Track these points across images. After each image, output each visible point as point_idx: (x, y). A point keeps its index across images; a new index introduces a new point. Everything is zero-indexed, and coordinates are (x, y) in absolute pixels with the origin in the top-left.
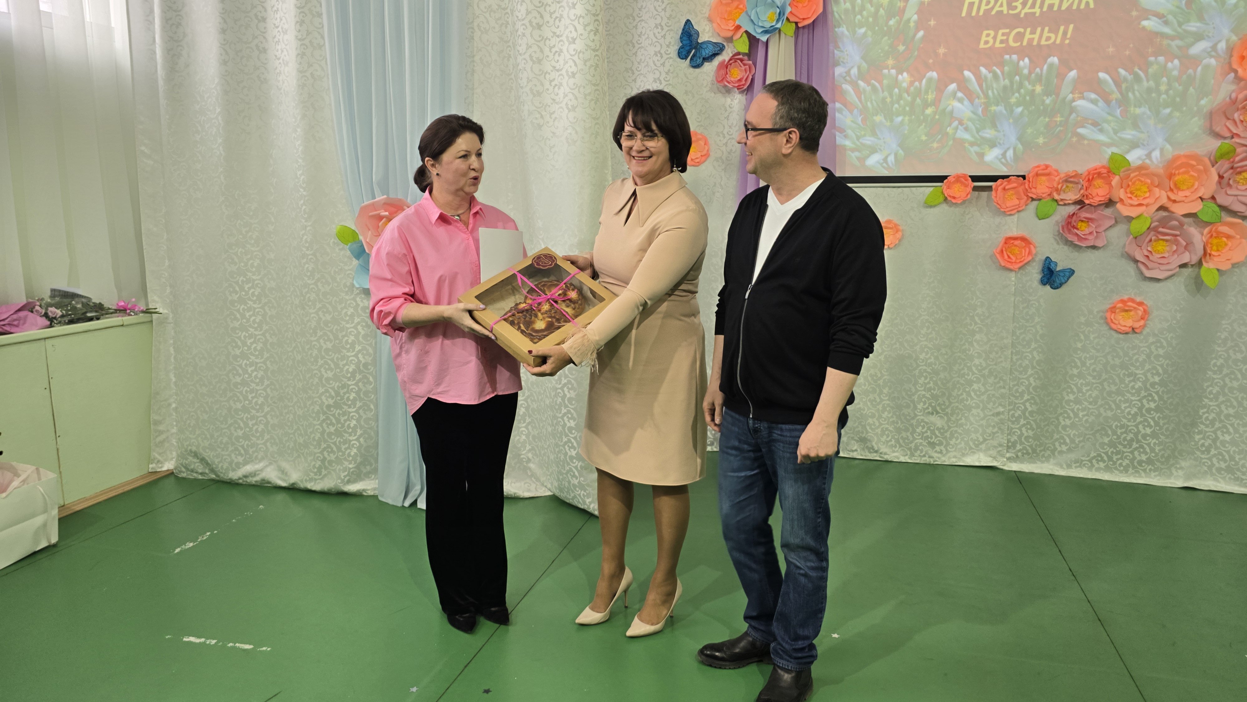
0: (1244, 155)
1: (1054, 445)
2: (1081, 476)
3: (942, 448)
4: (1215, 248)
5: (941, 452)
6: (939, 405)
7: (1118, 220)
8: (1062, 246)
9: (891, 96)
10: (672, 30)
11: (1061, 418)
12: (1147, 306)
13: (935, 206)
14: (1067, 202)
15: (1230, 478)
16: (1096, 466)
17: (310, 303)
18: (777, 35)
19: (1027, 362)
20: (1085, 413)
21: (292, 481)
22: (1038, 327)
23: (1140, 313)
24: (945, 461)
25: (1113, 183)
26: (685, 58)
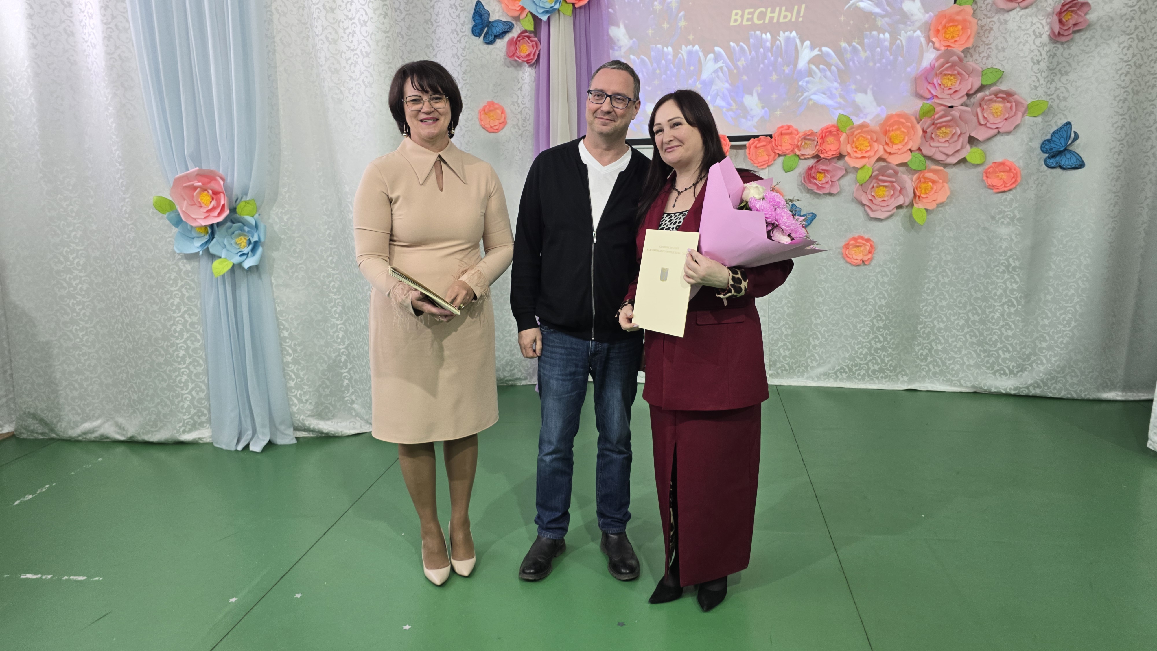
0: (942, 112)
1: (807, 362)
2: (829, 386)
4: (923, 191)
7: (847, 170)
8: (804, 194)
9: (660, 68)
10: (465, 10)
11: (811, 339)
12: (873, 242)
14: (806, 157)
15: (943, 380)
16: (840, 377)
17: (134, 270)
18: (557, 15)
20: (830, 333)
21: (130, 435)
23: (868, 248)
25: (842, 139)
26: (479, 35)
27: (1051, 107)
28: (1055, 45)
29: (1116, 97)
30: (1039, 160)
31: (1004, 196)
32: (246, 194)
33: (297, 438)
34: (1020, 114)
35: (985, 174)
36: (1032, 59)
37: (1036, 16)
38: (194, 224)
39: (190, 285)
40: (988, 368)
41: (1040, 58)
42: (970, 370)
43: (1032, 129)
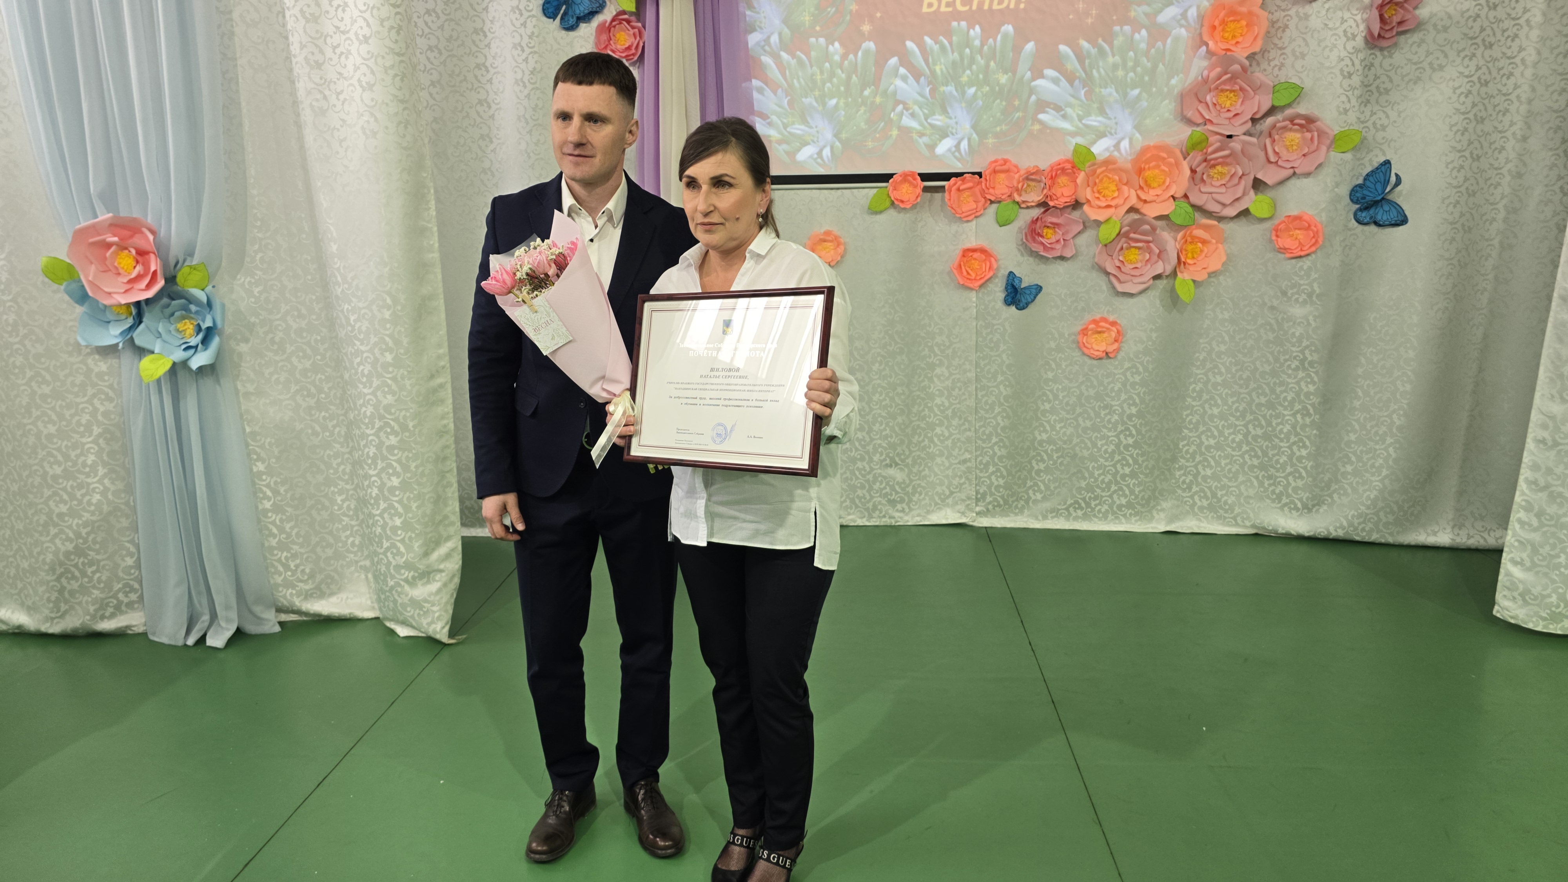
0: (1218, 144)
1: (1028, 494)
2: (1058, 527)
3: (904, 505)
4: (1190, 255)
5: (903, 511)
6: (898, 455)
7: (1087, 224)
8: (1026, 258)
9: (822, 73)
11: (1034, 462)
12: (1120, 325)
13: (881, 212)
14: (1029, 204)
15: (1213, 517)
16: (1074, 514)
19: (993, 398)
20: (1060, 454)
22: (1004, 356)
23: (1113, 334)
24: (908, 521)
25: (1079, 181)
26: (553, 17)
27: (1365, 138)
28: (1372, 51)
29: (1453, 126)
30: (1348, 212)
31: (1300, 263)
32: (191, 255)
33: (281, 624)
34: (1324, 148)
35: (1274, 233)
36: (1342, 70)
37: (1349, 10)
38: (107, 302)
39: (107, 394)
40: (1273, 501)
41: (1352, 70)
42: (1248, 503)
43: (1339, 170)
